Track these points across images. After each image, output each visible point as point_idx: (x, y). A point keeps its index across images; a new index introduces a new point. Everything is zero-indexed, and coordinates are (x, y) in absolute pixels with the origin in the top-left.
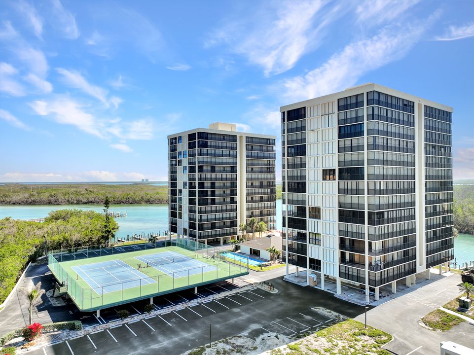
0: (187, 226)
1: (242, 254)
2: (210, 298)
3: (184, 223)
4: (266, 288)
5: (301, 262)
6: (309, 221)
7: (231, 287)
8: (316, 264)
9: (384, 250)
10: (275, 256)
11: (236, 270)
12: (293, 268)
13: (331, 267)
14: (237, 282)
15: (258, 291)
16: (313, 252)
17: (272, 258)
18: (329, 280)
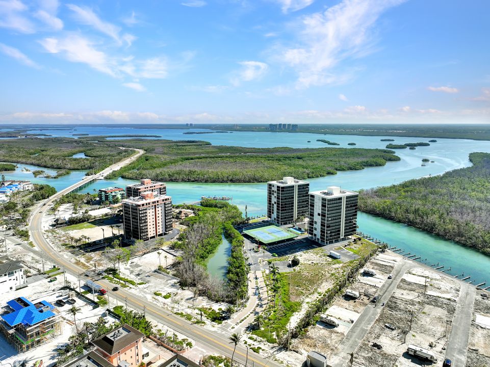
0: (276, 217)
1: (295, 229)
2: (290, 242)
3: (274, 215)
4: (302, 240)
5: (312, 234)
6: (314, 224)
7: (294, 240)
8: (315, 235)
9: (331, 233)
10: (306, 230)
11: (295, 236)
12: (310, 235)
13: (319, 236)
14: (295, 238)
15: (300, 241)
16: (315, 232)
17: (305, 231)
18: (318, 239)
